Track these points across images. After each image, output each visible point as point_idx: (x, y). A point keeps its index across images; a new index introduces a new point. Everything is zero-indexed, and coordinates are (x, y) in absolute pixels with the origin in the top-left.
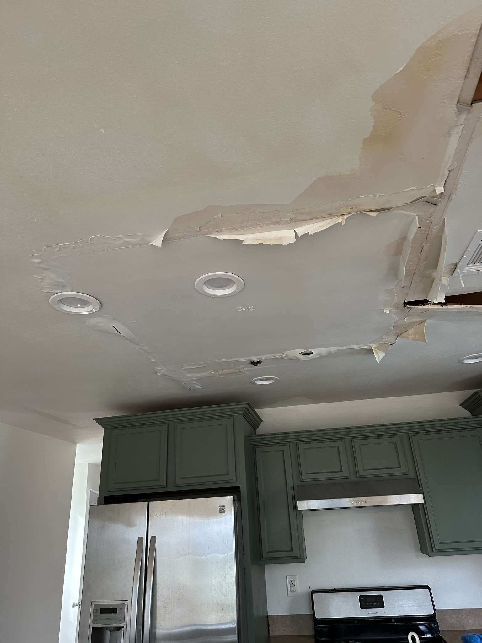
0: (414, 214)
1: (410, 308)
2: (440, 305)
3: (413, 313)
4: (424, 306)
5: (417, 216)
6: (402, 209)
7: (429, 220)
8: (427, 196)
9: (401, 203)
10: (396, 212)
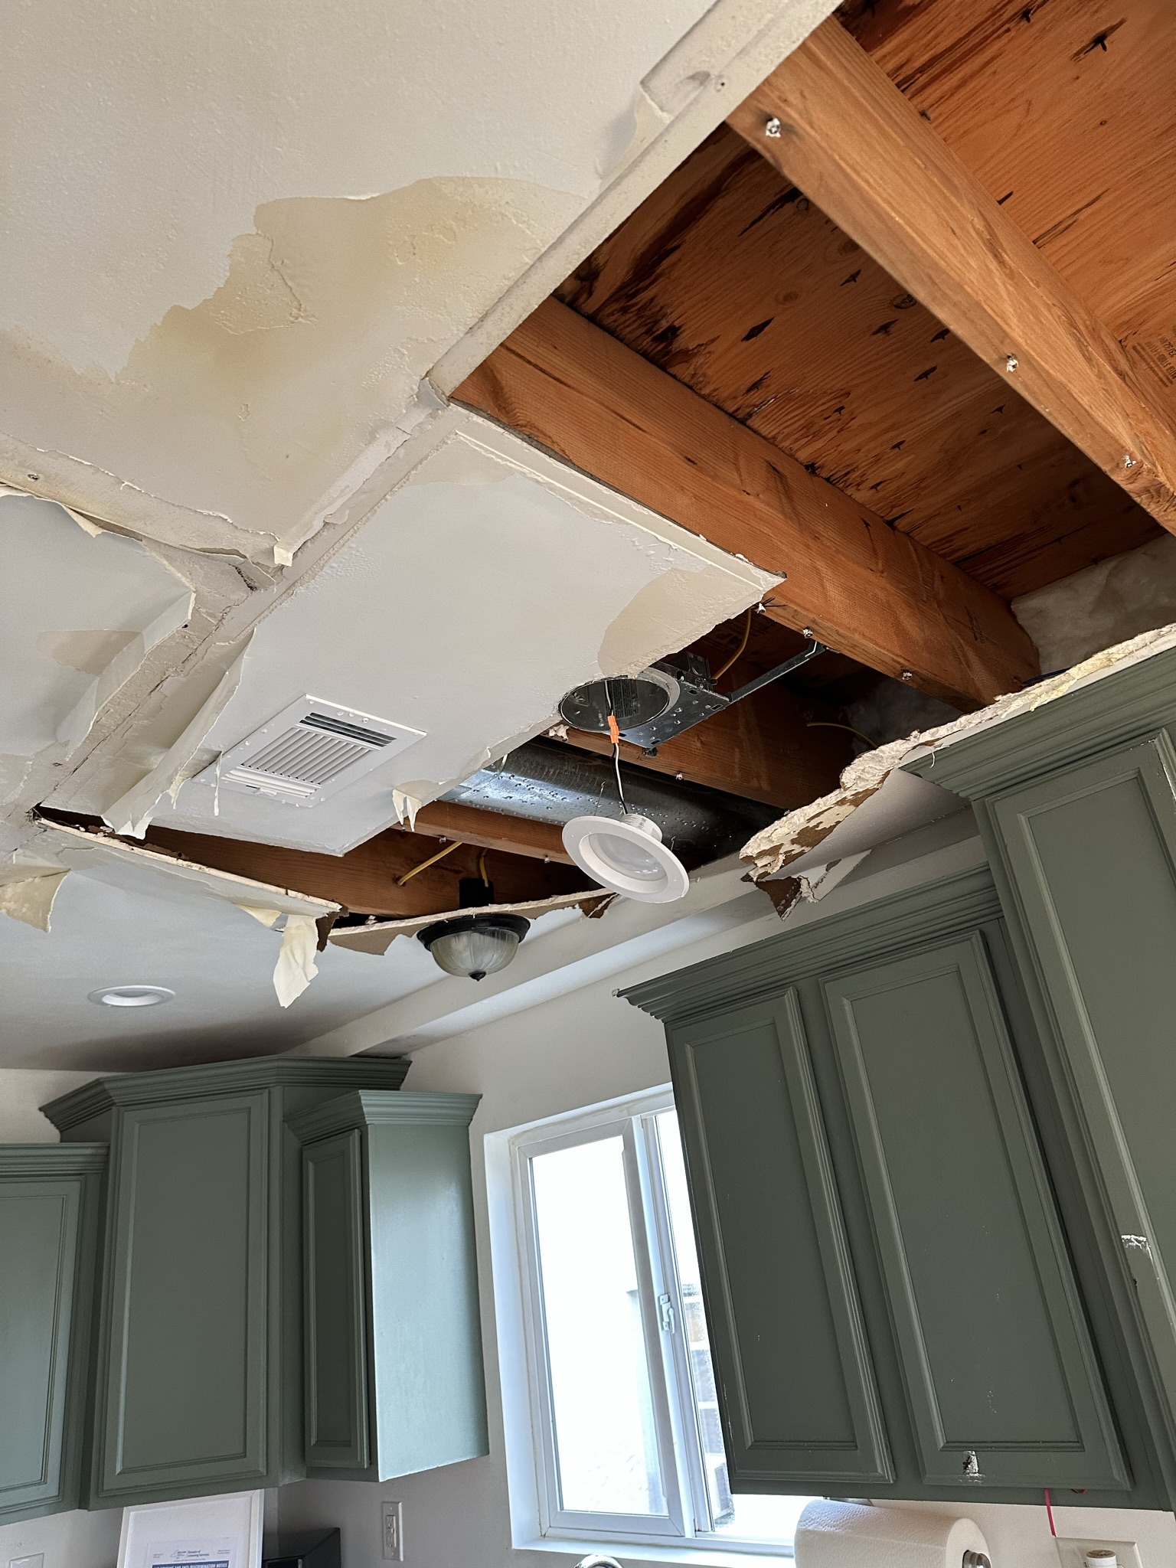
0: (188, 584)
1: (47, 826)
2: (127, 843)
3: (45, 844)
4: (86, 831)
5: (194, 592)
6: (167, 557)
7: (215, 617)
8: (248, 557)
9: (172, 539)
10: (148, 554)
